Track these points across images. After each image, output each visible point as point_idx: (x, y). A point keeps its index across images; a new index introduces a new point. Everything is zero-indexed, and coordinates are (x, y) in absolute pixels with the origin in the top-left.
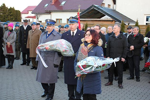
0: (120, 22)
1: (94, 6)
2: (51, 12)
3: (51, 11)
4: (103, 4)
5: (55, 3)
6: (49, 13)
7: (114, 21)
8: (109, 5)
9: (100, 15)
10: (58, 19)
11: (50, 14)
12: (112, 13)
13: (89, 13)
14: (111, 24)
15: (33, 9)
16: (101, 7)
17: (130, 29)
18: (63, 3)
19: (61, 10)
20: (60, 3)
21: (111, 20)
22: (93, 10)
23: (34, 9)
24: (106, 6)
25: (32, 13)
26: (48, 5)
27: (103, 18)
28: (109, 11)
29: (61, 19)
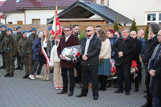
0: (113, 22)
1: (79, 2)
2: (25, 10)
6: (22, 11)
7: (105, 21)
9: (88, 14)
10: (35, 19)
11: (24, 12)
12: (102, 11)
13: (74, 11)
16: (89, 3)
21: (102, 19)
22: (78, 7)
26: (20, 1)
28: (98, 8)
29: (39, 19)
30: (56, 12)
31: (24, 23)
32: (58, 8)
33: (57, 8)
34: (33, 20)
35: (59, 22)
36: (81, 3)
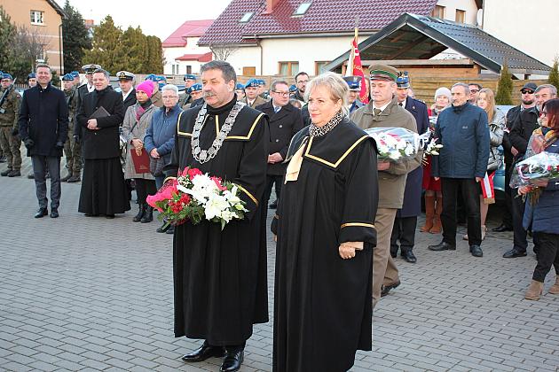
0: (496, 68)
1: (407, 17)
2: (261, 39)
3: (260, 37)
4: (441, 10)
5: (275, 8)
6: (257, 41)
7: (475, 67)
8: (460, 12)
9: (427, 48)
10: (286, 63)
11: (259, 45)
12: (469, 40)
13: (392, 41)
14: (465, 75)
15: (203, 31)
16: (432, 20)
17: (532, 92)
18: (302, 9)
19: (295, 30)
20: (292, 10)
21: (467, 62)
22: (406, 30)
23: (206, 30)
24: (450, 15)
25: (200, 45)
26: (251, 17)
27: (439, 58)
28: (457, 33)
29: (297, 63)
30: (354, 43)
31: (258, 73)
32: (361, 33)
33: (356, 34)
34: (282, 64)
35: (361, 69)
36: (412, 20)
